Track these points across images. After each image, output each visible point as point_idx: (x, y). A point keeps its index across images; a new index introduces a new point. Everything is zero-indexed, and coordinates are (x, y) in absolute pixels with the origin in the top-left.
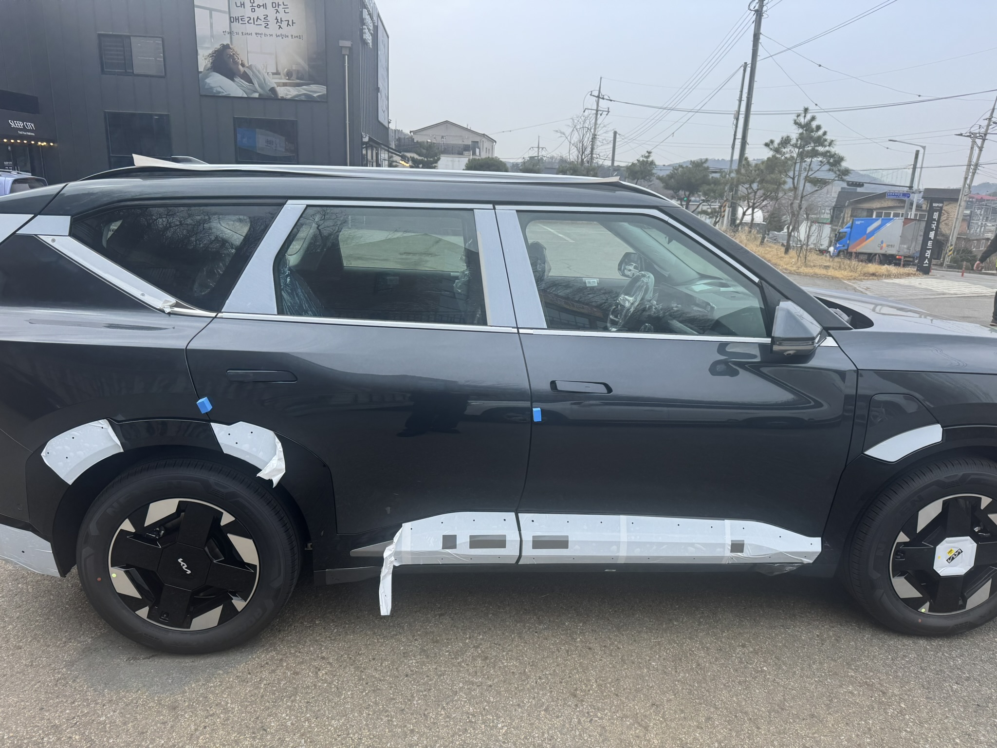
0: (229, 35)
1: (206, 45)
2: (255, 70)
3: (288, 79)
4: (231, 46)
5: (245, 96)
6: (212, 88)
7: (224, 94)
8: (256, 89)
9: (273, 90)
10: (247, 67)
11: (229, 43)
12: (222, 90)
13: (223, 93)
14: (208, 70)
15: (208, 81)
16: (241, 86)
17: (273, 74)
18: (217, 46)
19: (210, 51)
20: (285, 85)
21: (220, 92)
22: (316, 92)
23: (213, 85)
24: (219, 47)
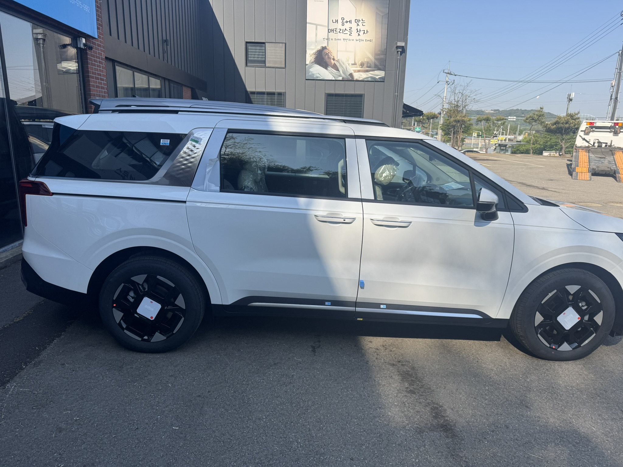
0: (327, 40)
1: (312, 47)
2: (341, 62)
3: (361, 68)
4: (327, 47)
5: (334, 79)
6: (313, 74)
7: (320, 78)
8: (341, 74)
9: (351, 75)
10: (336, 61)
11: (326, 46)
12: (319, 76)
14: (312, 63)
15: (311, 70)
16: (331, 73)
17: (352, 64)
18: (319, 48)
19: (314, 51)
20: (359, 71)
21: (318, 77)
22: (377, 75)
23: (314, 73)
24: (320, 48)
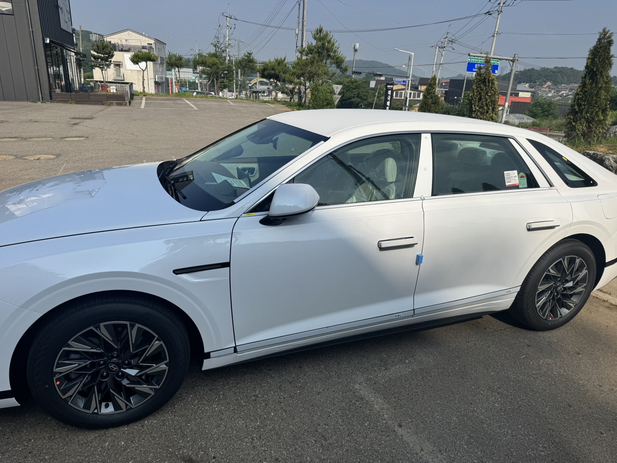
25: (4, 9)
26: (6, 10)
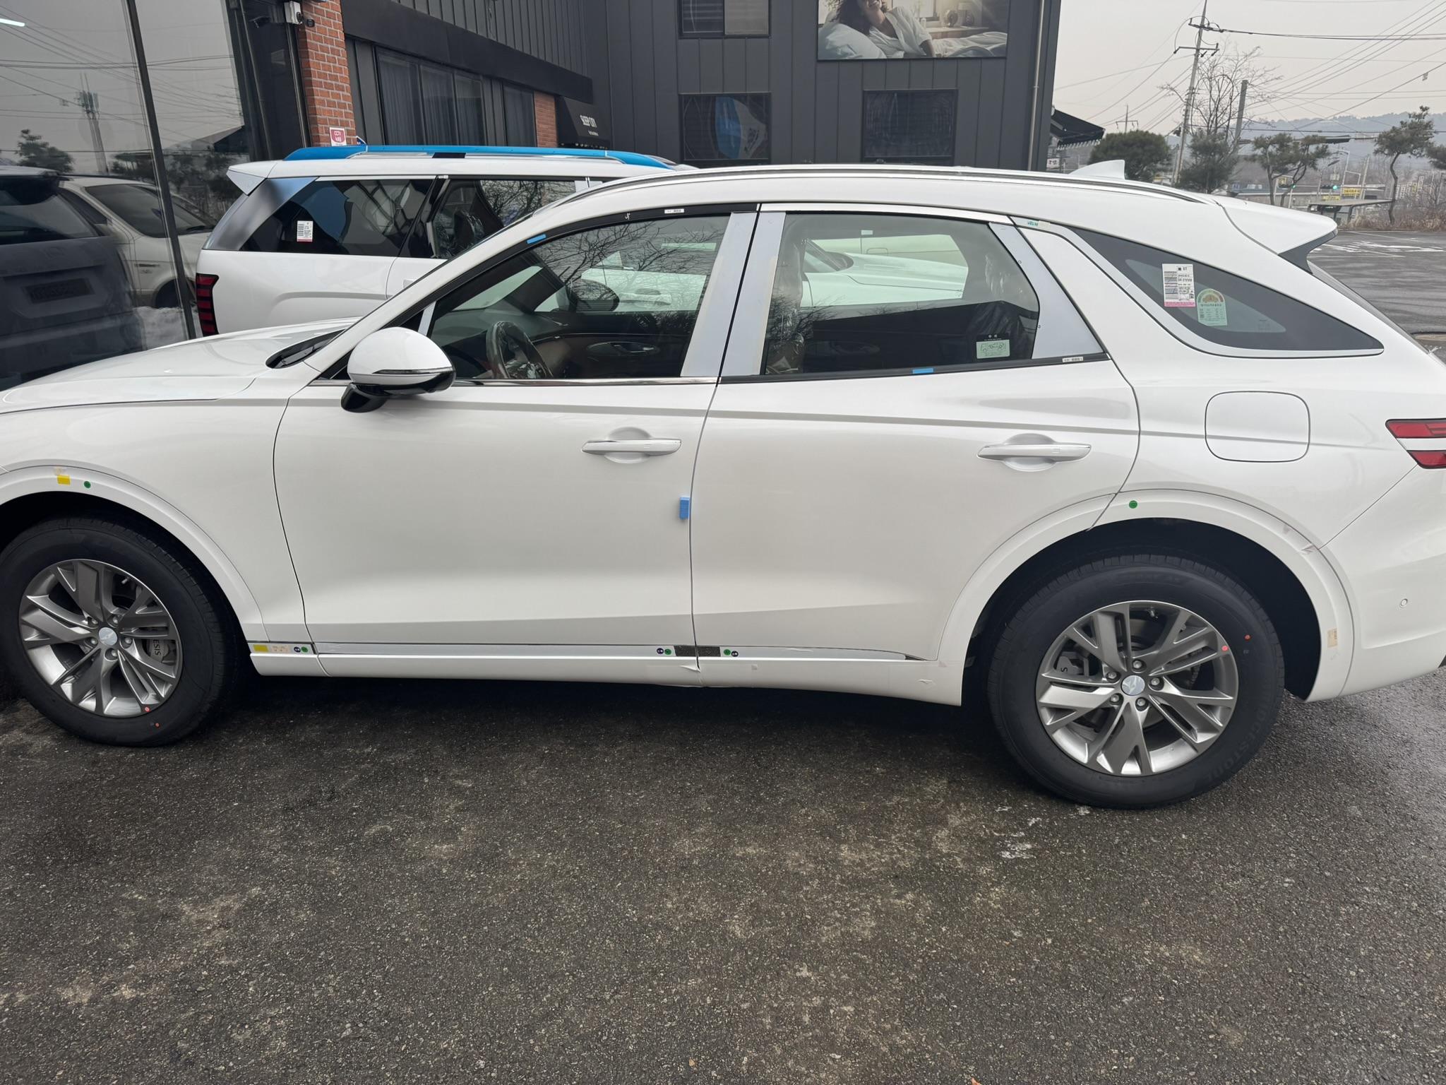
2: (901, 15)
3: (950, 27)
5: (884, 57)
6: (836, 48)
7: (852, 57)
8: (900, 45)
9: (926, 45)
10: (891, 12)
12: (850, 51)
13: (851, 54)
14: (833, 20)
15: (830, 38)
16: (878, 43)
20: (945, 35)
21: (846, 54)
22: (990, 43)
23: (837, 44)
25: (989, 49)
26: (993, 50)
